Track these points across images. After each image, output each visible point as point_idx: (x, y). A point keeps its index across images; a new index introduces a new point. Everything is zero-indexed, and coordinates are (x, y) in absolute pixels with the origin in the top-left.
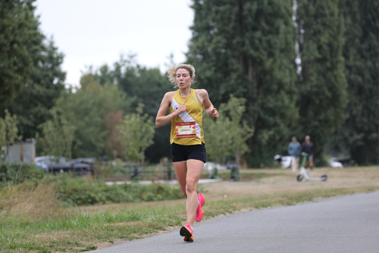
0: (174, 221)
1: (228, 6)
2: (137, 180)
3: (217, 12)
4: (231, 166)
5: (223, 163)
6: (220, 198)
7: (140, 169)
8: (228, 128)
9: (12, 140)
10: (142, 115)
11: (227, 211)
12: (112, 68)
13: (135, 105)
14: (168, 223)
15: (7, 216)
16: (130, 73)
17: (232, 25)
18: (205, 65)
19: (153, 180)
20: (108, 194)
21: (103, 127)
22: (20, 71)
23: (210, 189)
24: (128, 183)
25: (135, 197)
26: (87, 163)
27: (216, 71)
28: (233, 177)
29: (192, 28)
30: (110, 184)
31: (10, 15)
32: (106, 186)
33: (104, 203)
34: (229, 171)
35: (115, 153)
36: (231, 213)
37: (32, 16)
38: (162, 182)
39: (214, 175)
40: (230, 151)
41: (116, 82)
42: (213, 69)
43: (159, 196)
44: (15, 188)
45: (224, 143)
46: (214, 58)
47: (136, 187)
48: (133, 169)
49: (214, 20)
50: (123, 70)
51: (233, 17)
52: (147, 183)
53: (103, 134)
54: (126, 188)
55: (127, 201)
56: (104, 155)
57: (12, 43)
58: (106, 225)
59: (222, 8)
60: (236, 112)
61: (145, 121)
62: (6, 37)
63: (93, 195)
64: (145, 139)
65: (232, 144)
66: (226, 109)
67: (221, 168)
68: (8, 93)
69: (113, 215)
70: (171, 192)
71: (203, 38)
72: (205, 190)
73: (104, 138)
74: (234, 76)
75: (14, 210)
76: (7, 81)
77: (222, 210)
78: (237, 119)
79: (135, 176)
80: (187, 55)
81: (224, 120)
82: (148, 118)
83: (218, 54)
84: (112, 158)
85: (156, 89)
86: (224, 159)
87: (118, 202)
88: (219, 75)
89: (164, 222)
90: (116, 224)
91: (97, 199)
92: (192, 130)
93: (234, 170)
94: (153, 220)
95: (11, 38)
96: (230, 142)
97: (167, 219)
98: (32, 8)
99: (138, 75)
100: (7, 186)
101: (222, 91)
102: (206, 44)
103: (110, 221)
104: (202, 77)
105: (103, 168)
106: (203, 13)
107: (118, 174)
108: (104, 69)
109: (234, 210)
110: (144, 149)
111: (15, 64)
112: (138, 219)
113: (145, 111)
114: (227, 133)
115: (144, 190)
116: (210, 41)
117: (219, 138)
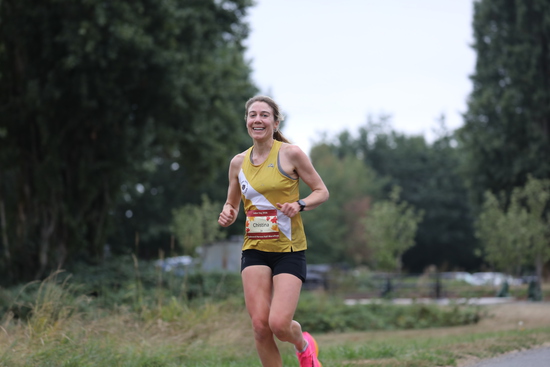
0: (445, 359)
1: (526, 46)
2: (390, 298)
3: (510, 54)
4: (530, 279)
5: (517, 273)
6: (512, 327)
7: (395, 282)
8: (526, 224)
9: (211, 238)
10: (398, 203)
11: (524, 346)
12: (355, 135)
13: (387, 189)
14: (435, 362)
15: (203, 347)
16: (381, 142)
17: (532, 72)
18: (491, 131)
19: (414, 299)
20: (348, 318)
21: (342, 220)
22: (223, 139)
23: (498, 312)
24: (378, 302)
25: (388, 323)
26: (318, 272)
27: (508, 141)
28: (532, 295)
29: (473, 78)
30: (351, 303)
31: (210, 58)
32: (346, 306)
33: (342, 330)
34: (526, 287)
35: (358, 258)
36: (528, 348)
37: (241, 60)
38: (427, 302)
39: (504, 292)
40: (528, 257)
41: (360, 155)
42: (503, 137)
43: (423, 322)
44: (215, 308)
45: (519, 246)
46: (504, 121)
47: (389, 308)
48: (384, 282)
49: (505, 66)
50: (371, 139)
51: (534, 61)
52: (404, 303)
53: (343, 230)
54: (374, 309)
55: (376, 328)
56: (343, 261)
57: (214, 99)
58: (345, 363)
59: (517, 49)
60: (537, 199)
61: (403, 212)
62: (205, 90)
63: (326, 318)
64: (402, 239)
65: (531, 246)
66: (523, 195)
67: (514, 282)
68: (206, 171)
69: (356, 348)
70: (440, 316)
71: (489, 92)
72: (490, 313)
73: (344, 237)
74: (534, 147)
75: (214, 340)
76: (204, 153)
77: (516, 344)
78: (538, 210)
79: (388, 292)
80: (465, 116)
81: (518, 212)
82: (407, 208)
83: (510, 115)
84: (354, 265)
85: (419, 165)
86: (519, 269)
87: (363, 329)
88: (513, 146)
89: (431, 360)
90: (360, 362)
91: (333, 324)
92: (271, 224)
93: (533, 285)
94: (413, 357)
95: (212, 91)
96: (528, 243)
97: (434, 355)
98: (242, 49)
99: (392, 144)
100: (204, 303)
101: (517, 168)
102: (493, 100)
103: (351, 357)
104: (488, 148)
105: (341, 280)
106: (490, 55)
107: (363, 289)
108: (344, 137)
109: (534, 343)
110: (401, 253)
111: (217, 129)
112: (392, 355)
113: (403, 197)
114: (523, 230)
115: (400, 312)
116: (499, 96)
117: (511, 237)
